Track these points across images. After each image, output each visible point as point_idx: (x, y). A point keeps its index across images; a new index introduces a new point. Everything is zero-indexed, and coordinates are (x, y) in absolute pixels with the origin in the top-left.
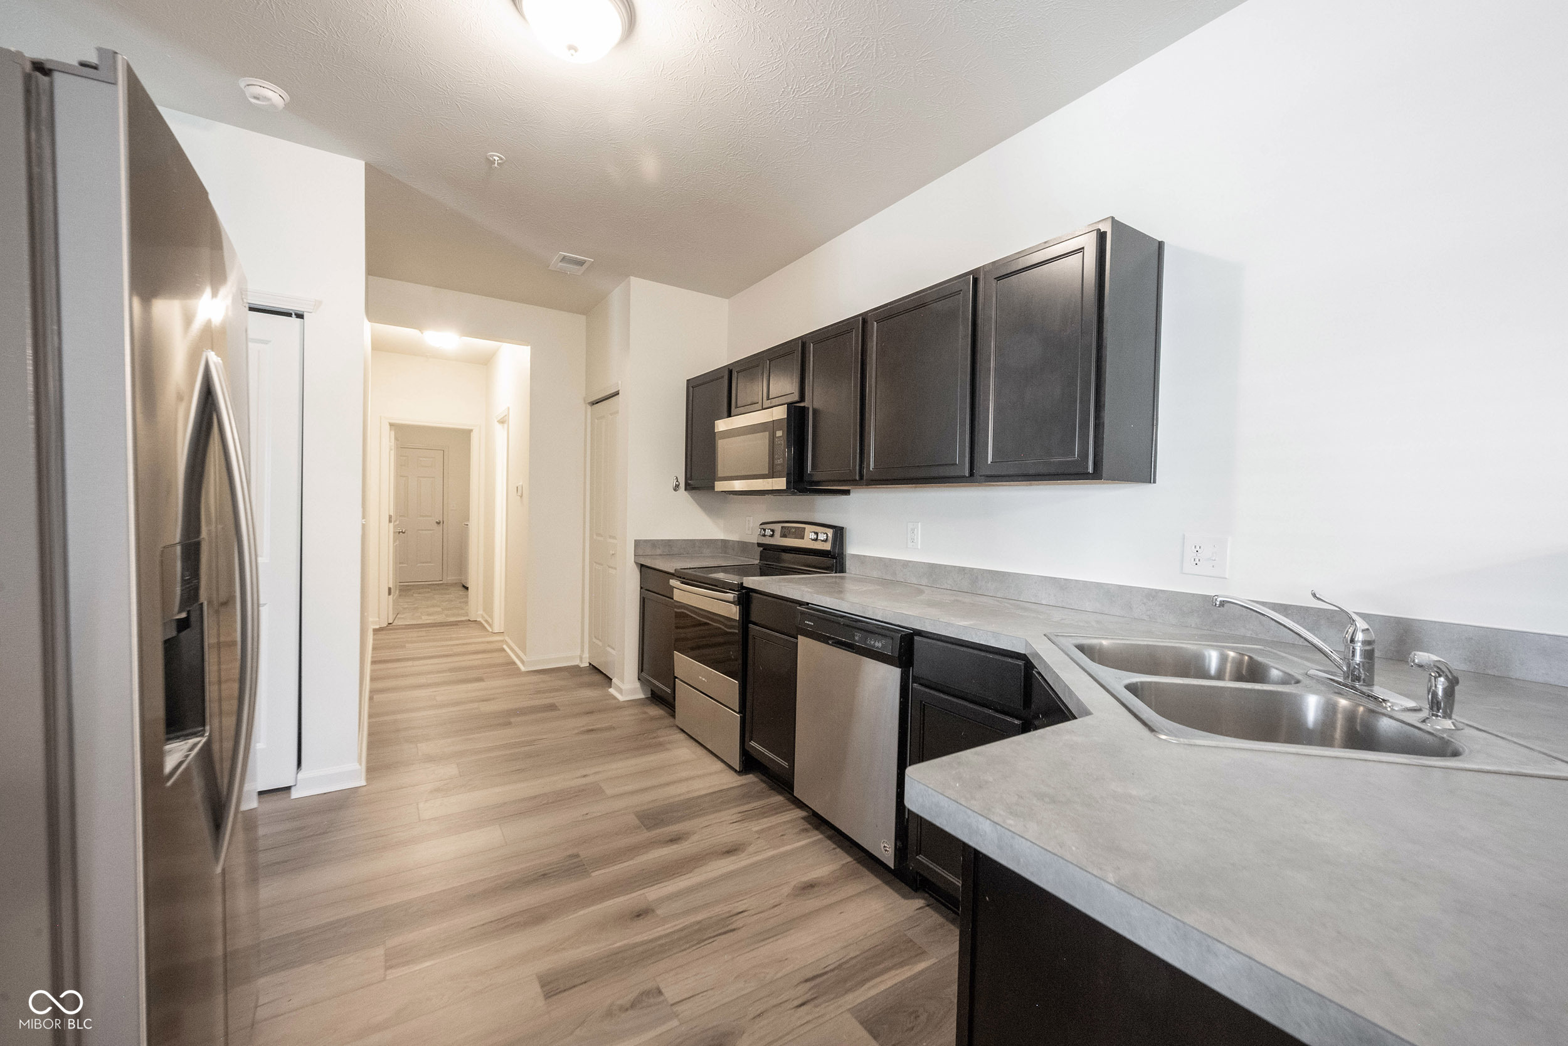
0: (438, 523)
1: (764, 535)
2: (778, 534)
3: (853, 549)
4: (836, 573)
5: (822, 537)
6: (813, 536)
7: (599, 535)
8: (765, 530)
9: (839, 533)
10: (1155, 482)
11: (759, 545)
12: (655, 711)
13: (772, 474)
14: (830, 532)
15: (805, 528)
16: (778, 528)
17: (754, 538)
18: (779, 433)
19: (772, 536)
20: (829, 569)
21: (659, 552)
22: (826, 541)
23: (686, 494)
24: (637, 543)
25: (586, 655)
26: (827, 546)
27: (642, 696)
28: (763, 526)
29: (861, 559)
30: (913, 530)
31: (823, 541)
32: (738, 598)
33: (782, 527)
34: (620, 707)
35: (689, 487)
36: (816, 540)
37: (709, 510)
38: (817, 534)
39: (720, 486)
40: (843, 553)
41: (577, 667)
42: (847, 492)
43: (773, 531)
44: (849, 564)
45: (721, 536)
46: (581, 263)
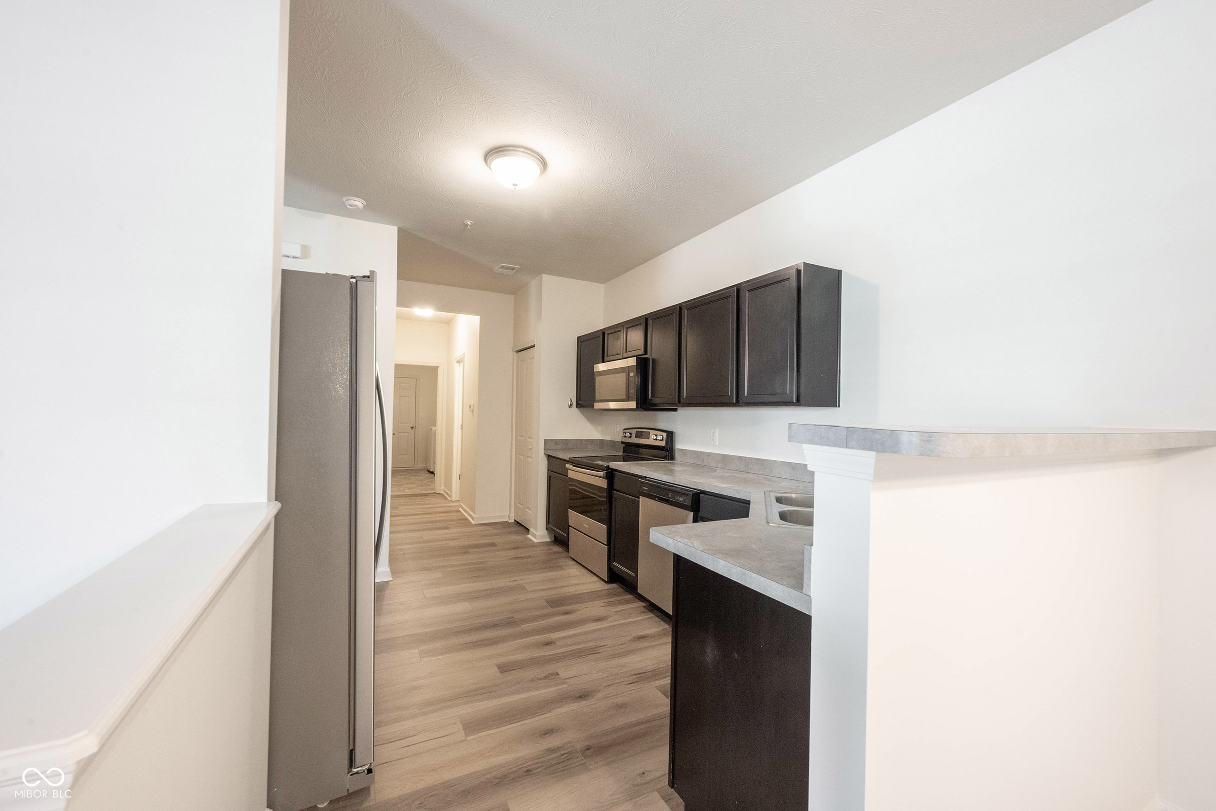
0: (412, 428)
1: (625, 437)
2: (634, 436)
3: (679, 446)
4: (668, 460)
5: (660, 438)
6: (654, 437)
7: (521, 436)
8: (626, 433)
9: (670, 435)
10: (839, 407)
11: (622, 443)
12: (557, 548)
13: (628, 399)
14: (665, 435)
15: (650, 432)
16: (634, 432)
17: (619, 439)
18: (632, 374)
19: (630, 437)
20: (664, 458)
21: (559, 447)
22: (662, 440)
23: (577, 409)
24: (546, 441)
25: (513, 515)
26: (663, 444)
27: (548, 540)
28: (625, 431)
29: (684, 452)
30: (713, 433)
31: (660, 440)
32: (607, 475)
33: (636, 432)
34: (534, 545)
35: (578, 405)
36: (656, 439)
37: (590, 419)
38: (656, 436)
39: (598, 406)
40: (673, 448)
41: (507, 522)
42: (676, 410)
43: (631, 434)
44: (677, 455)
45: (599, 437)
46: (513, 269)
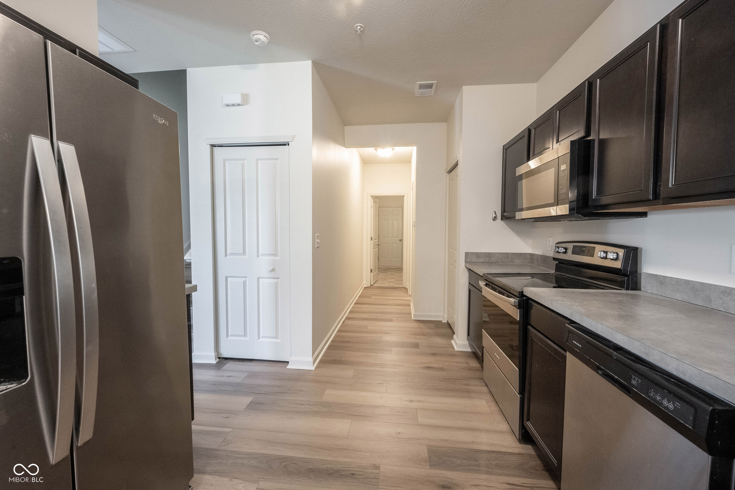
0: (400, 240)
1: (558, 252)
2: (570, 251)
3: (650, 269)
4: (627, 289)
5: (611, 256)
6: (603, 255)
8: (558, 248)
9: (632, 253)
11: (555, 259)
13: (557, 202)
14: (622, 252)
15: (595, 247)
16: (570, 246)
17: (551, 253)
18: (563, 167)
19: (565, 253)
20: (621, 285)
21: (482, 260)
22: (616, 259)
23: (502, 223)
24: (467, 254)
25: (446, 316)
26: (618, 265)
27: (469, 350)
28: (558, 245)
29: (661, 280)
31: (613, 259)
32: (519, 303)
33: (574, 246)
34: (454, 354)
35: (503, 218)
36: (606, 258)
37: (518, 233)
38: (606, 252)
39: (525, 214)
40: (637, 272)
41: (441, 322)
42: (644, 214)
43: (566, 249)
44: (644, 282)
45: (530, 251)
46: (430, 86)
